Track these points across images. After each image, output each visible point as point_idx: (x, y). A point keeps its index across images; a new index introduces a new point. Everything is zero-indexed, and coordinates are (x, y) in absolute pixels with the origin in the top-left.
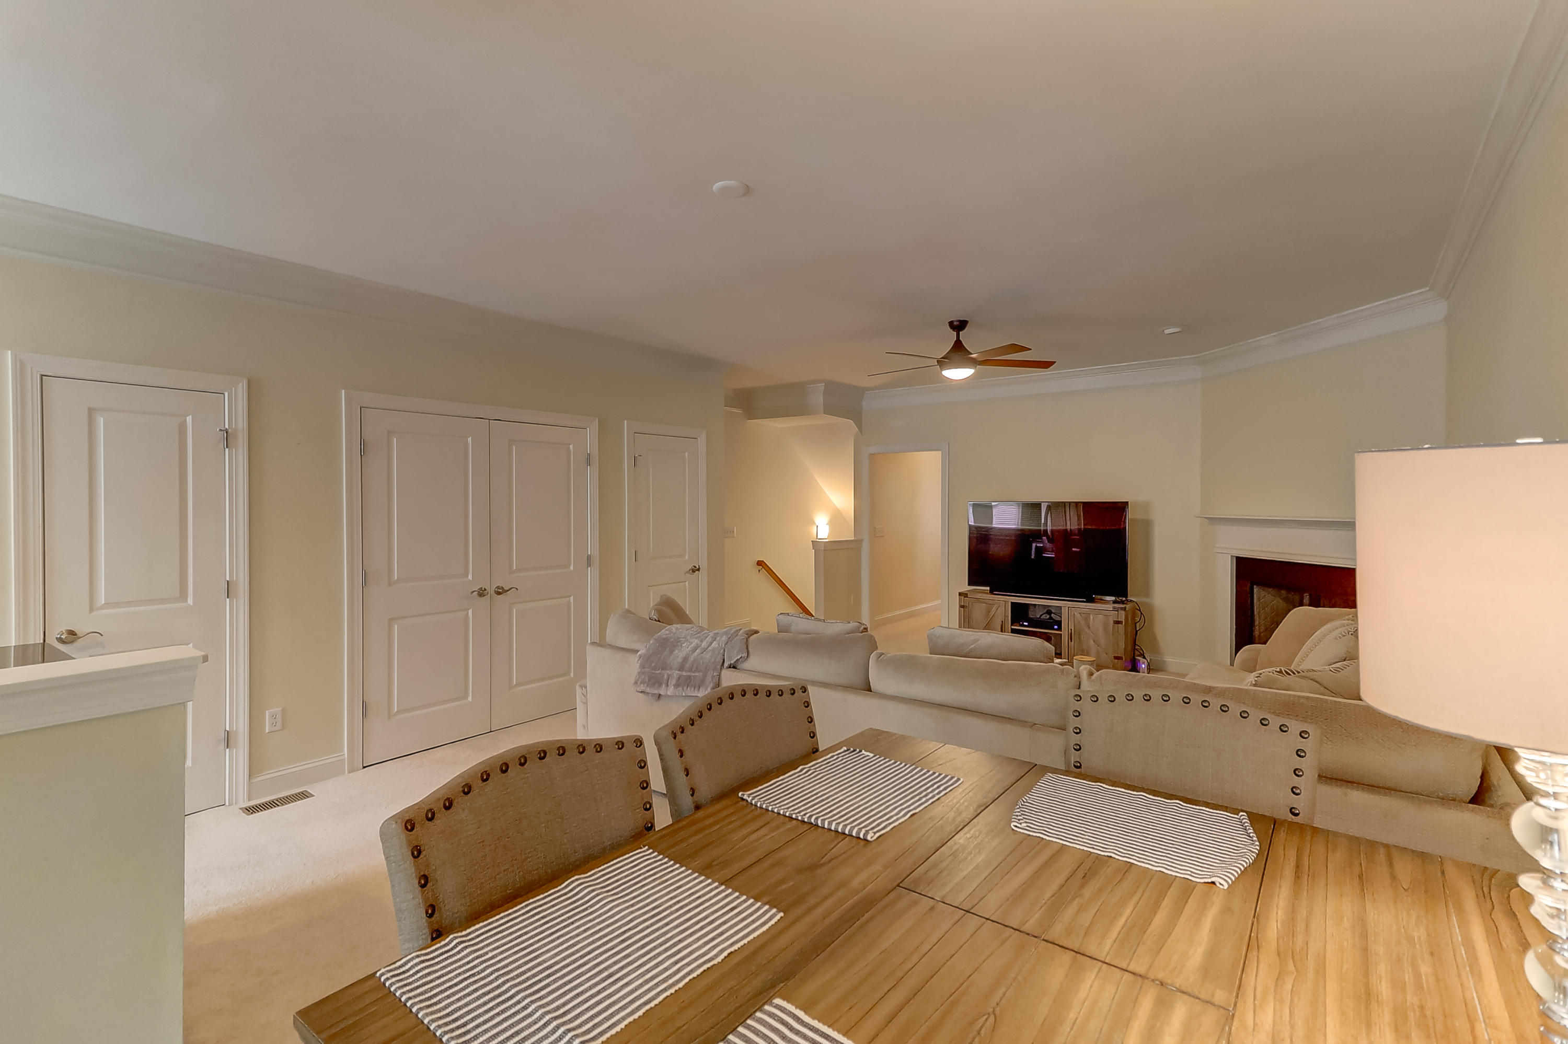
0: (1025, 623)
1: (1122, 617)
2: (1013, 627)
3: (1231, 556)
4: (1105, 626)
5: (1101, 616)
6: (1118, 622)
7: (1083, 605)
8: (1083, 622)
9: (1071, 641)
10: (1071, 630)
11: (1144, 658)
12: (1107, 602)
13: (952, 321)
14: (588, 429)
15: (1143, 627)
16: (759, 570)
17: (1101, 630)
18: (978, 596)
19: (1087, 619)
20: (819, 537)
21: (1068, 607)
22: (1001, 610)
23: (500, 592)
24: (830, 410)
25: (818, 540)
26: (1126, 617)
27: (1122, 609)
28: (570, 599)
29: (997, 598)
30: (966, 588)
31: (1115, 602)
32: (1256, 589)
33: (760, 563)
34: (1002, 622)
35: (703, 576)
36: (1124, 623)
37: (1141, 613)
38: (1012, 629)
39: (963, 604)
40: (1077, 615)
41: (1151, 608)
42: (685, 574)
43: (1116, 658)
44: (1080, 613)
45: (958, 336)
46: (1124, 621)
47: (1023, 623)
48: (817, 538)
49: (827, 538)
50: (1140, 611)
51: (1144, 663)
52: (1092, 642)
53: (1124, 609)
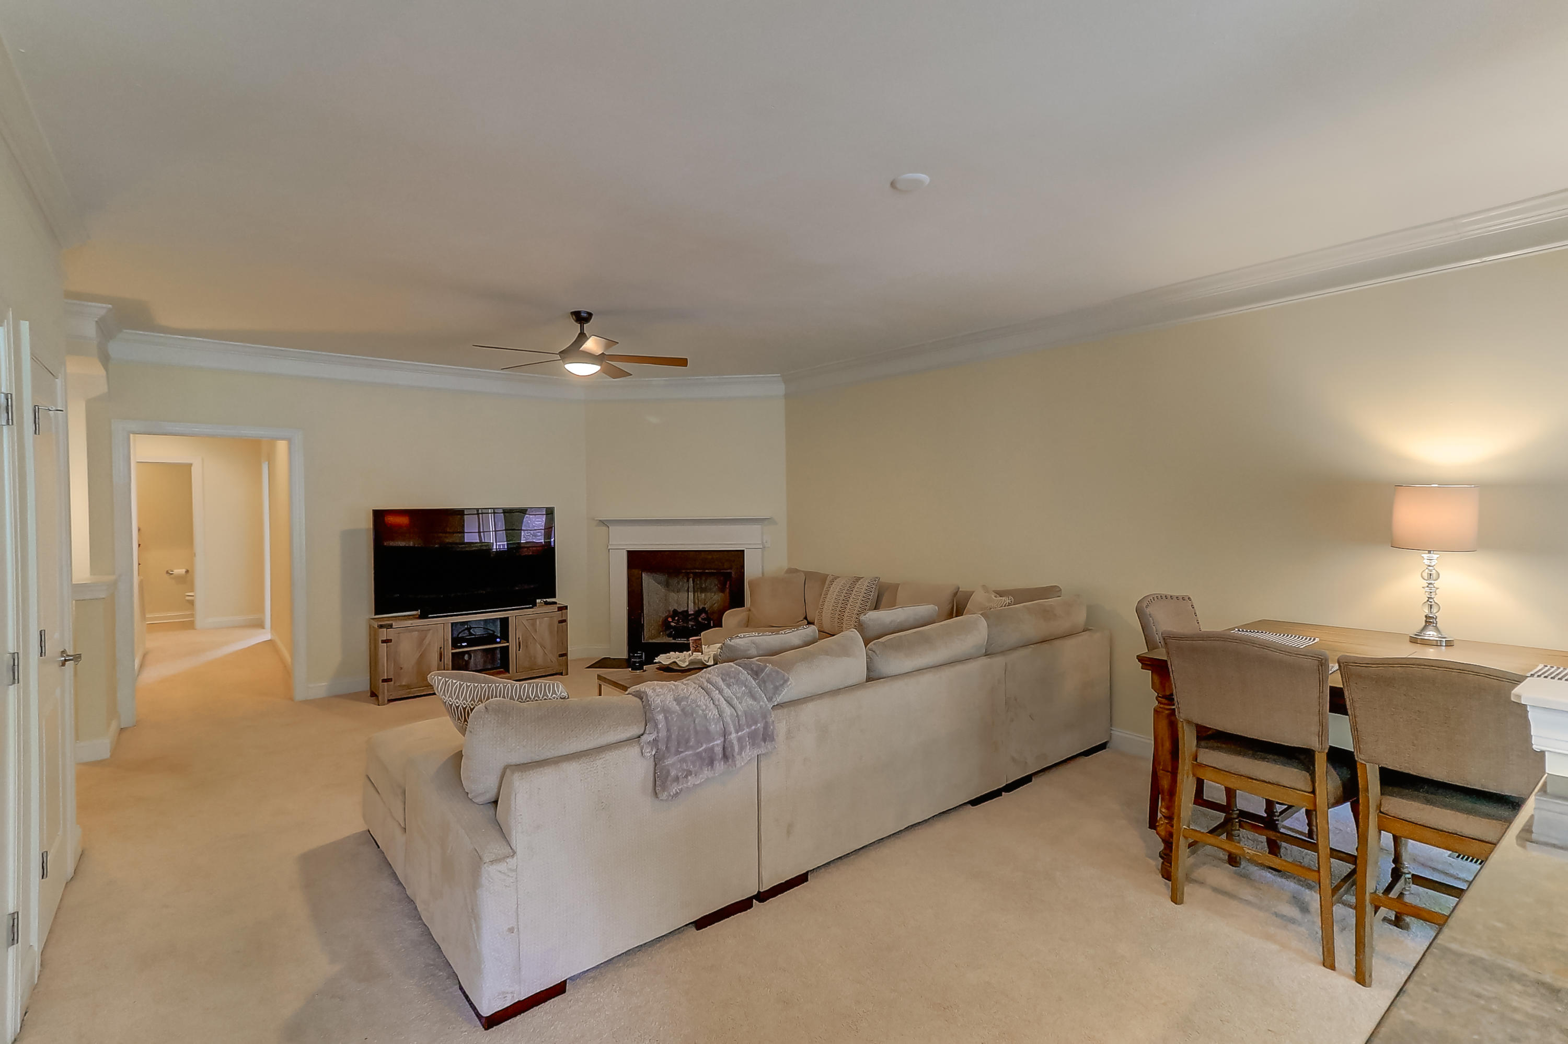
0: (463, 644)
1: (565, 616)
3: (626, 551)
4: (549, 628)
5: (546, 618)
6: (562, 621)
7: (530, 611)
8: (531, 629)
9: (519, 650)
10: (519, 638)
18: (408, 623)
19: (534, 625)
21: (516, 616)
22: (440, 635)
29: (434, 621)
34: (441, 646)
38: (452, 654)
39: (385, 638)
40: (525, 622)
43: (561, 656)
44: (526, 620)
45: (582, 328)
47: (461, 644)
52: (538, 647)
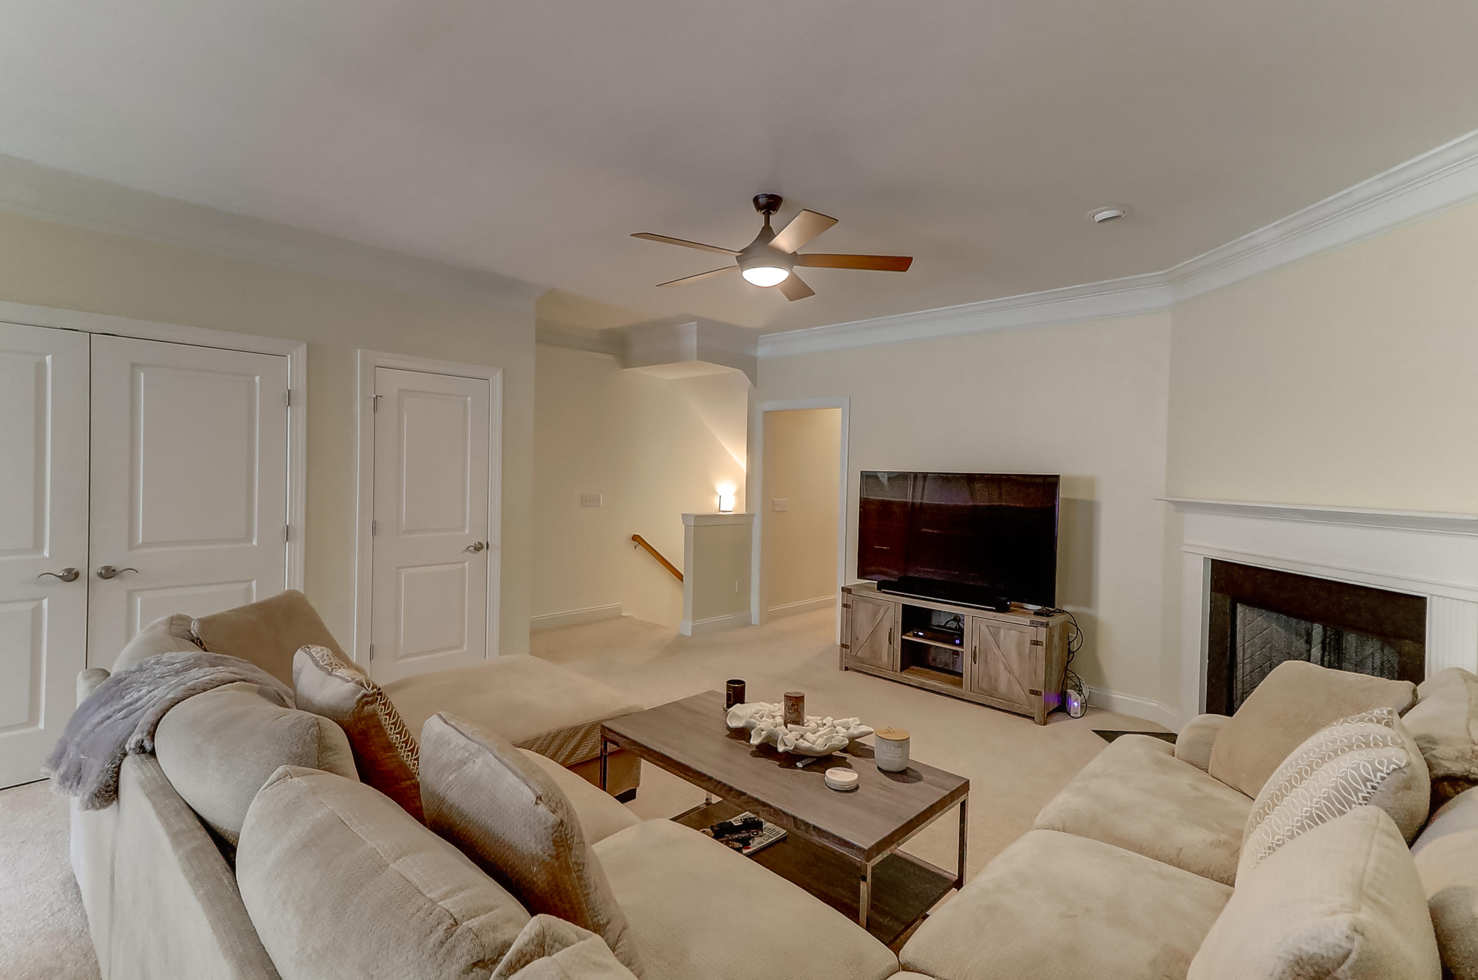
0: (920, 633)
1: (1042, 637)
2: (903, 637)
3: (1204, 557)
4: (1020, 644)
5: (1015, 632)
6: (1036, 643)
7: (991, 615)
8: (990, 638)
9: (975, 663)
10: (975, 648)
11: (1080, 692)
12: (1026, 613)
13: (756, 197)
14: (289, 356)
15: (1080, 647)
16: (635, 546)
17: (1014, 654)
18: (864, 593)
19: (995, 636)
20: (721, 509)
21: (973, 617)
22: (891, 612)
23: (109, 573)
24: (707, 355)
25: (721, 513)
26: (1050, 637)
27: (1042, 624)
28: (251, 584)
29: (886, 597)
30: (854, 580)
31: (1037, 613)
32: (1240, 608)
33: (636, 538)
34: (891, 629)
35: (494, 557)
36: (1044, 645)
37: (1078, 629)
38: (903, 640)
39: (846, 603)
40: (983, 628)
41: (1093, 622)
42: (462, 553)
43: (1033, 692)
44: (987, 626)
45: (767, 221)
46: (1044, 642)
48: (720, 511)
49: (731, 510)
50: (1076, 626)
51: (1076, 700)
52: (1002, 667)
53: (1047, 625)
